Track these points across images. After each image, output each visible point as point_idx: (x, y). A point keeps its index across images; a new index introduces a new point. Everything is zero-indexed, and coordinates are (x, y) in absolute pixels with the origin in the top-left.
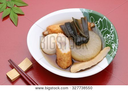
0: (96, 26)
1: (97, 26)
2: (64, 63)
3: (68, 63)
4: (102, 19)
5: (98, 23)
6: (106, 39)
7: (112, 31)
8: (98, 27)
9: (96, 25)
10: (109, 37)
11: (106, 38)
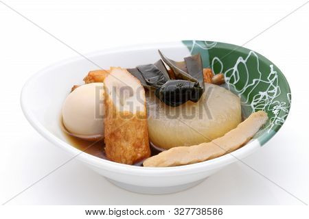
0: (228, 83)
1: (232, 81)
2: (124, 144)
3: (136, 146)
4: (244, 59)
5: (234, 74)
6: (255, 106)
7: (274, 79)
8: (235, 82)
9: (229, 79)
10: (265, 97)
11: (256, 103)
